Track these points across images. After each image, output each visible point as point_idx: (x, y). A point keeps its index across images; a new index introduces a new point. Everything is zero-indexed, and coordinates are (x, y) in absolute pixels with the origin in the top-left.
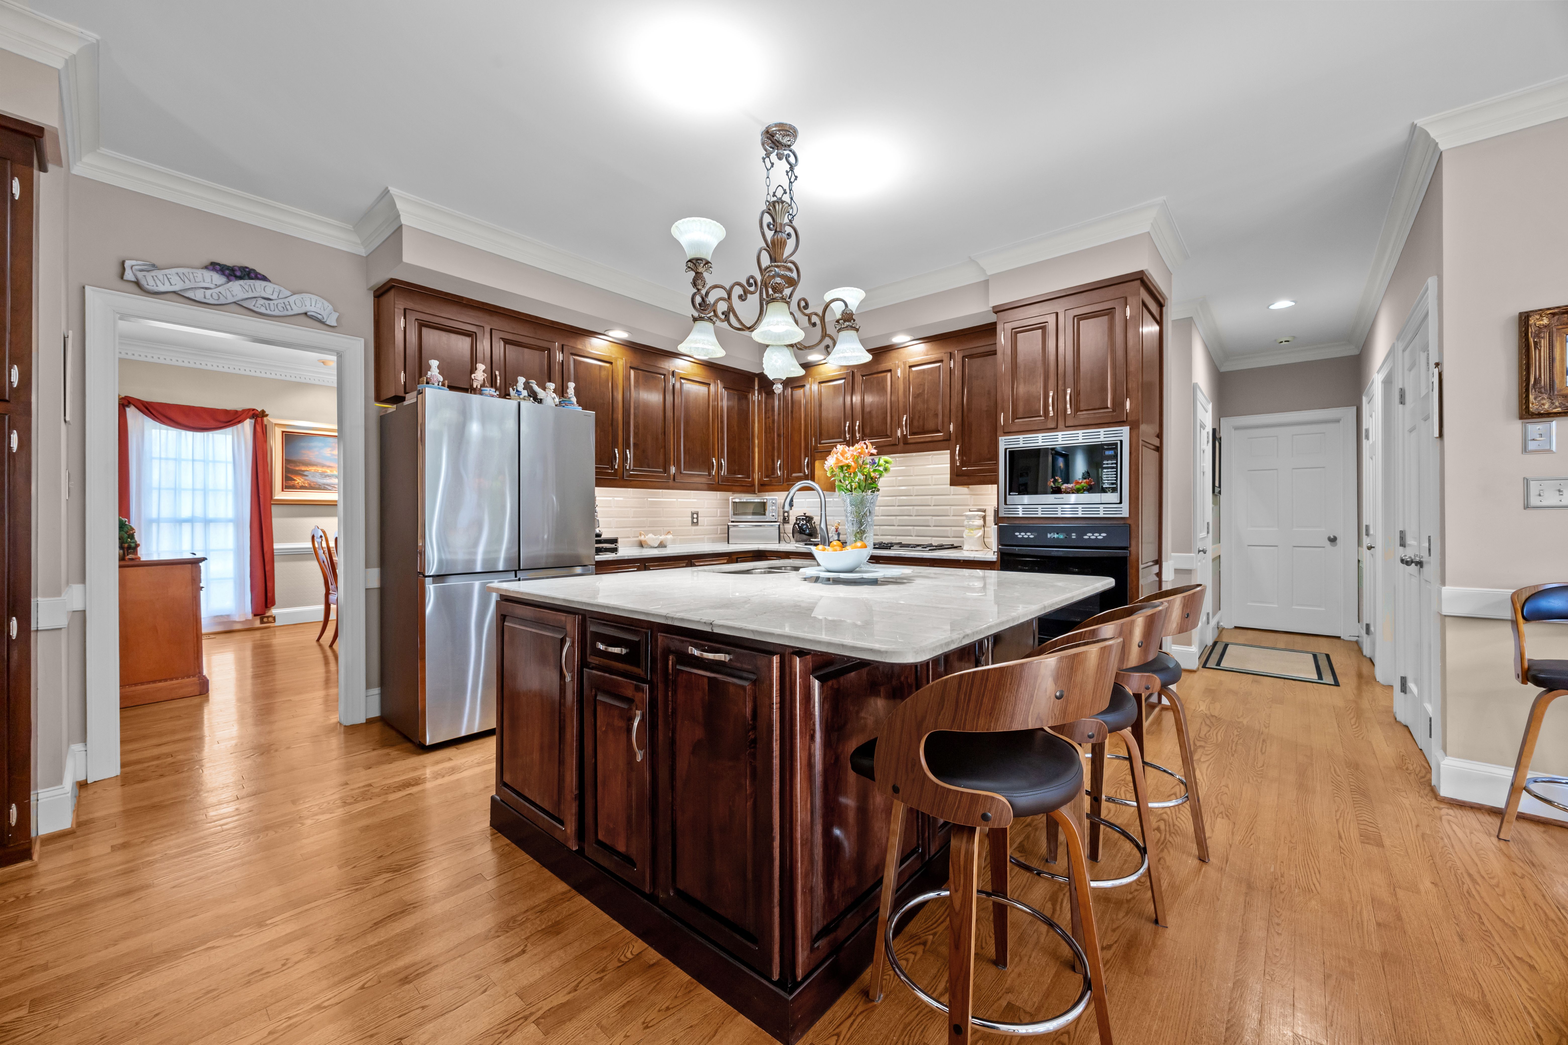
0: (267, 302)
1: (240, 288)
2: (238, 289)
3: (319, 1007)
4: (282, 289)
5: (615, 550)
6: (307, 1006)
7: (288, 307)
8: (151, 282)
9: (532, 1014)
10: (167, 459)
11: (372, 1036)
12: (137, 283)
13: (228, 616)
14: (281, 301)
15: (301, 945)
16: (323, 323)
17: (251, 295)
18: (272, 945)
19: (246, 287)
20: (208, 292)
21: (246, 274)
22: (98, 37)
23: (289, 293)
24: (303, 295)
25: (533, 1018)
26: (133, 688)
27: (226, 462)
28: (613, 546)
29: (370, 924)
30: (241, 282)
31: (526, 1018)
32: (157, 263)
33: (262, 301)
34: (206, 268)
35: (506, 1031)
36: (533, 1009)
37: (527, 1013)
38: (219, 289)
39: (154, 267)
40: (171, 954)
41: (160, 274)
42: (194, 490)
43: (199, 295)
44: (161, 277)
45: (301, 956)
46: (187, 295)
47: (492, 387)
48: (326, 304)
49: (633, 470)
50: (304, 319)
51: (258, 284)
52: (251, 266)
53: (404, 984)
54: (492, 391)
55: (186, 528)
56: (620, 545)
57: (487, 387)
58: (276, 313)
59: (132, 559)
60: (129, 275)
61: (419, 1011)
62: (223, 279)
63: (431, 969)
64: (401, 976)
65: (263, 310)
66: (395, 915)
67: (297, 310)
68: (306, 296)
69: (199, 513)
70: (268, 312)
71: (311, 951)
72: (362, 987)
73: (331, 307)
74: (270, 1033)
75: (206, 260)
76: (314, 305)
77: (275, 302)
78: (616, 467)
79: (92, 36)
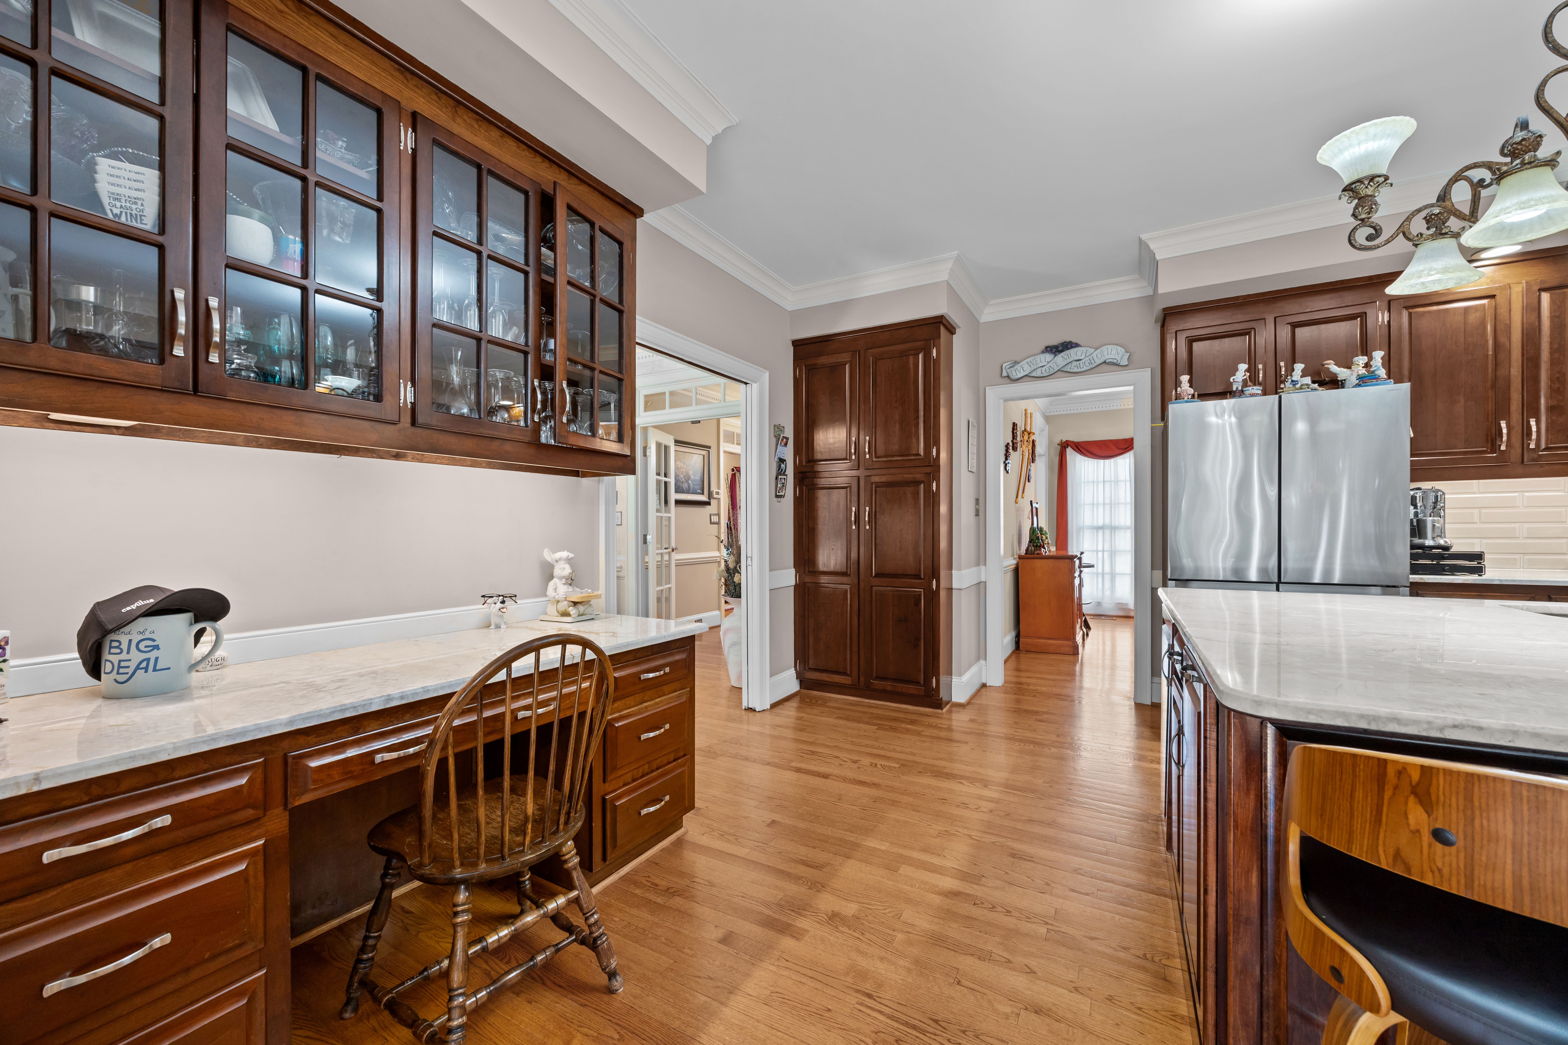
0: (1078, 363)
1: (1061, 359)
2: (1060, 360)
3: (970, 836)
4: (1088, 349)
5: (1479, 570)
6: (966, 831)
7: (1093, 361)
8: (1014, 374)
9: (1052, 925)
10: (1088, 482)
11: (975, 864)
12: (1008, 376)
13: (1127, 604)
14: (1087, 359)
15: (991, 806)
16: (1118, 365)
17: (1069, 361)
18: (981, 798)
19: (1065, 357)
20: (1044, 369)
21: (1067, 346)
22: (957, 252)
23: (1093, 350)
24: (1102, 348)
25: (1050, 927)
26: (1038, 640)
27: (1125, 481)
28: (1474, 564)
29: (1026, 818)
30: (1062, 354)
31: (1046, 923)
32: (1017, 359)
33: (1075, 363)
34: (1043, 352)
35: (1029, 918)
36: (1054, 923)
37: (1050, 922)
38: (1049, 364)
39: (1016, 363)
40: (949, 776)
41: (1018, 367)
42: (1104, 504)
43: (1038, 373)
44: (1019, 369)
45: (985, 810)
46: (1032, 375)
47: (1255, 385)
48: (1120, 349)
49: (1547, 449)
50: (1104, 366)
51: (1072, 351)
52: (1068, 340)
53: (1010, 856)
54: (1257, 390)
55: (1100, 533)
56: (1487, 562)
57: (1250, 386)
58: (1085, 368)
59: (1038, 554)
60: (1004, 374)
61: (1003, 873)
62: (1052, 356)
63: (1029, 861)
64: (1014, 852)
65: (1076, 370)
66: (1043, 823)
67: (1098, 362)
68: (1104, 348)
69: (1107, 522)
70: (1080, 370)
71: (991, 811)
72: (993, 843)
73: (1123, 350)
74: (946, 831)
75: (1043, 347)
76: (1113, 353)
77: (1083, 361)
78: (1503, 448)
79: (955, 253)
